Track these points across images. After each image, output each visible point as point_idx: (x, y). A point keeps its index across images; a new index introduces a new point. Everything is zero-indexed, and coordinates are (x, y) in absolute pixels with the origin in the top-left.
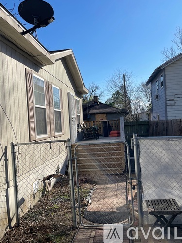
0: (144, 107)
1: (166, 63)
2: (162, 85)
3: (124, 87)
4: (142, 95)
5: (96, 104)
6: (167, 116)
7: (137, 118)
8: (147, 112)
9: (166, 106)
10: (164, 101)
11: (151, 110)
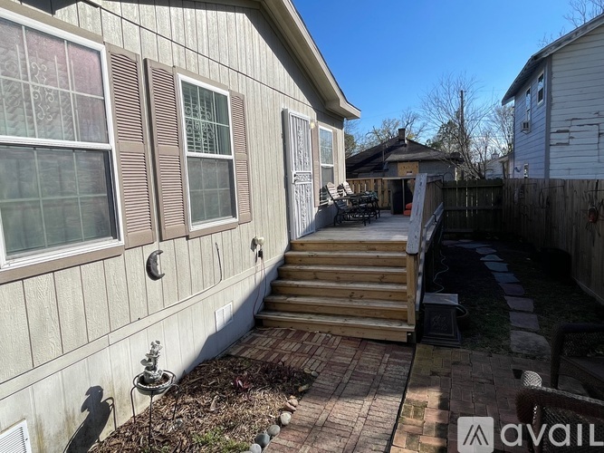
0: (497, 149)
1: (557, 44)
2: (540, 98)
3: (460, 113)
4: (495, 129)
5: (401, 143)
6: (547, 170)
7: (480, 170)
8: (502, 157)
9: (548, 145)
10: (544, 134)
11: (511, 154)
